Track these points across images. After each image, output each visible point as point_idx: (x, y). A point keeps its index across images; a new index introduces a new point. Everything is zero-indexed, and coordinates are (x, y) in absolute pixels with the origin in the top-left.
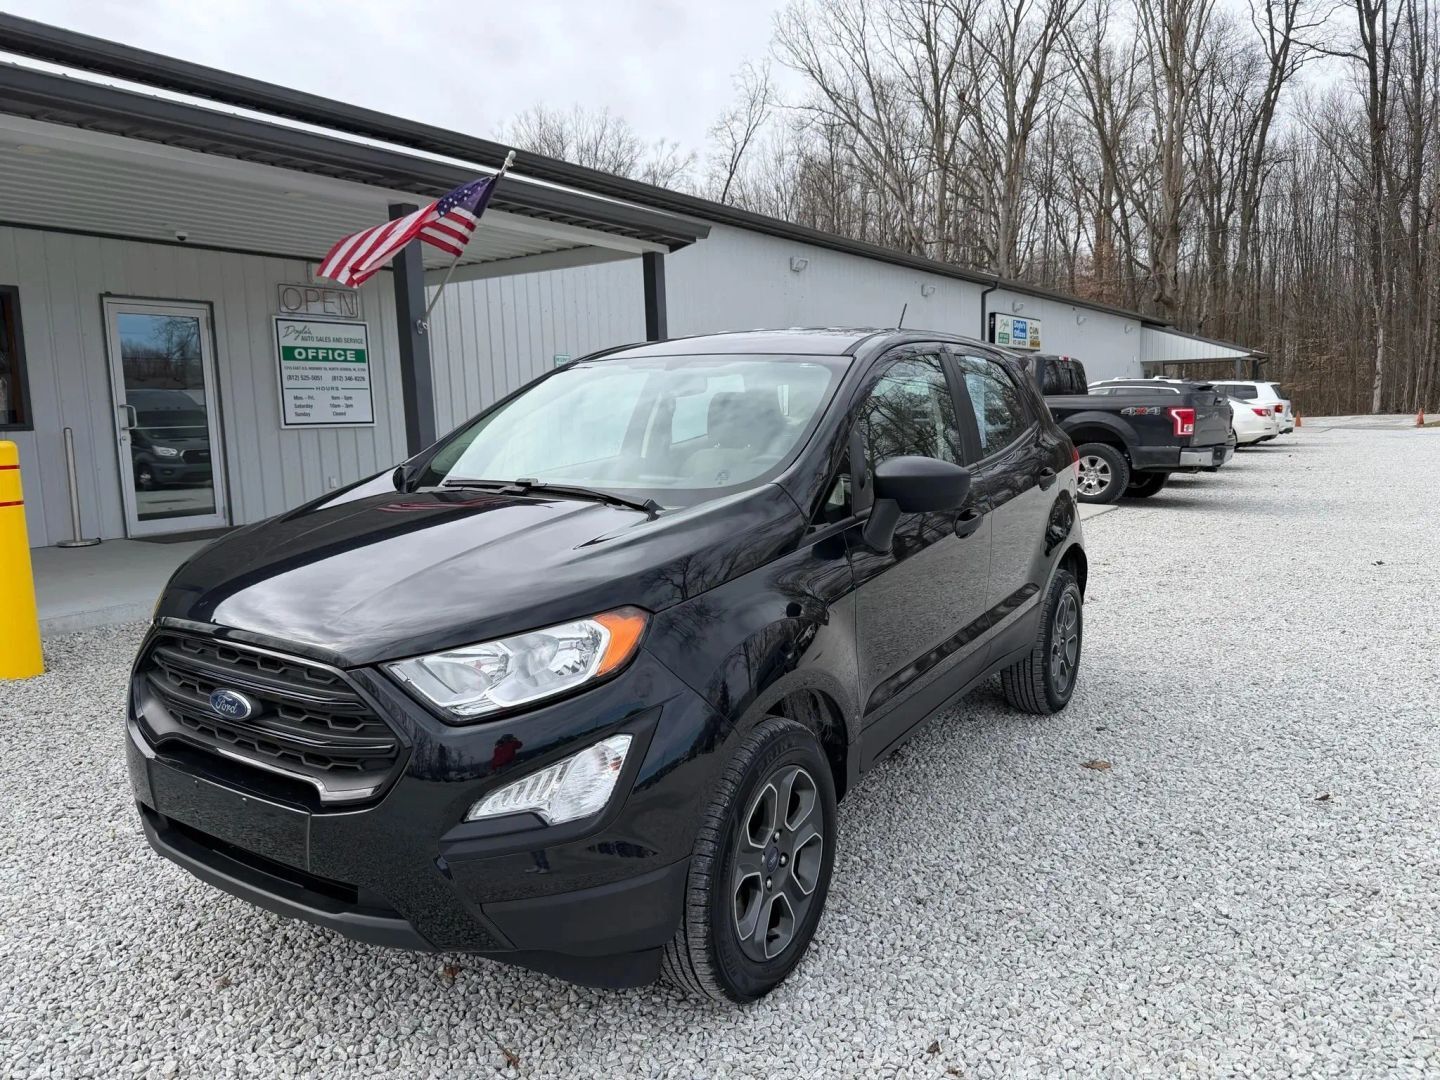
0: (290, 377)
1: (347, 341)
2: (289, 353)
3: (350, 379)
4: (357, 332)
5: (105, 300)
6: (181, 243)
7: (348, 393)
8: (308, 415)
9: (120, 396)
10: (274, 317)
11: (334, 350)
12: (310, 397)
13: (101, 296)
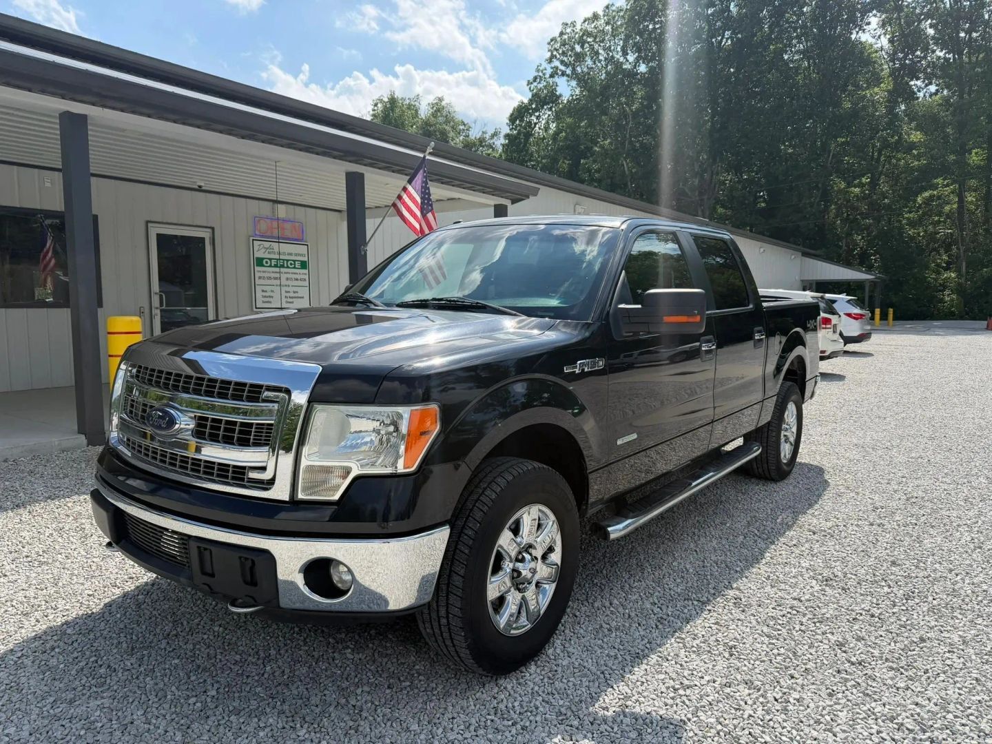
0: (260, 278)
1: (296, 255)
2: (260, 262)
3: (297, 280)
4: (303, 250)
5: (150, 225)
6: (200, 189)
7: (295, 289)
8: (270, 302)
9: (156, 286)
10: (251, 238)
11: (288, 261)
12: (272, 291)
13: (147, 222)
